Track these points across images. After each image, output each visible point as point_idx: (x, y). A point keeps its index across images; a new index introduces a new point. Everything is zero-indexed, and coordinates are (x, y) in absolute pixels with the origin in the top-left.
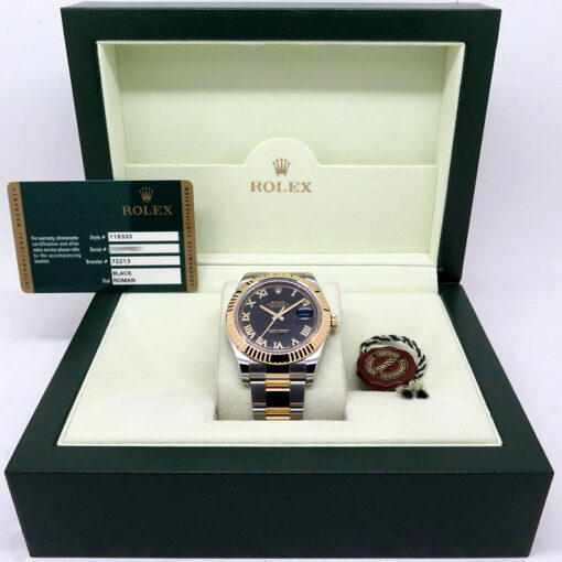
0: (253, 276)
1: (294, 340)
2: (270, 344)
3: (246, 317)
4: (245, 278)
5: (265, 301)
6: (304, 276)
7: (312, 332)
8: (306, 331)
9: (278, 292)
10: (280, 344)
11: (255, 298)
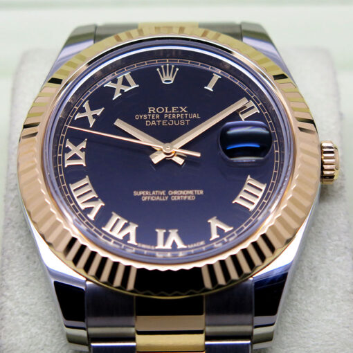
0: (95, 35)
1: (215, 224)
2: (146, 235)
3: (76, 154)
4: (73, 40)
5: (130, 107)
6: (239, 33)
7: (266, 196)
8: (250, 194)
9: (168, 79)
10: (174, 236)
11: (101, 97)
